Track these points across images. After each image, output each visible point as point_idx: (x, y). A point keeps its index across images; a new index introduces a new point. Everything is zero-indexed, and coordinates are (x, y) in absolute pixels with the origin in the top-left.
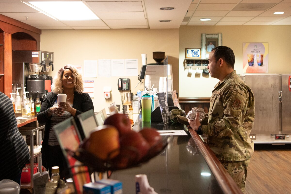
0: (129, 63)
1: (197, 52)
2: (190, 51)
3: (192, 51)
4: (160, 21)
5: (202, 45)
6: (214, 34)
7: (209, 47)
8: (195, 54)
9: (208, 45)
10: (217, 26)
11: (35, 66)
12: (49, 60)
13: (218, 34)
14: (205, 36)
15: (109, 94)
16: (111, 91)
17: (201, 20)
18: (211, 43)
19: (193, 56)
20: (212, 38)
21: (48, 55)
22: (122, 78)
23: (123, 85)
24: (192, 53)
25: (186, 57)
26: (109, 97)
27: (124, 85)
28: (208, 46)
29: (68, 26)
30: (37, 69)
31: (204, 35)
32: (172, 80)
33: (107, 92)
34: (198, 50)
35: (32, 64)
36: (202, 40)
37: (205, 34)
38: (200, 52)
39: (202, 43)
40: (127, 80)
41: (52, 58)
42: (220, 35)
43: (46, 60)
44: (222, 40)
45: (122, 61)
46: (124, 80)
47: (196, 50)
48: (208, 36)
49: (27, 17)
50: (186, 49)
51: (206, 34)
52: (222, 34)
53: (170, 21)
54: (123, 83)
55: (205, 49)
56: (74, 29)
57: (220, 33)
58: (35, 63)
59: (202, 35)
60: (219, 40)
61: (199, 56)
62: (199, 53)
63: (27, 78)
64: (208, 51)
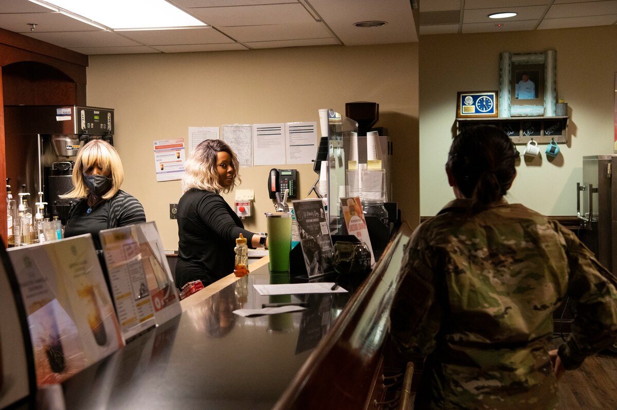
0: (295, 131)
1: (487, 101)
2: (469, 100)
3: (475, 98)
4: (358, 25)
5: (500, 83)
6: (535, 53)
7: (520, 87)
8: (482, 106)
9: (518, 83)
10: (542, 30)
11: (66, 142)
12: (102, 128)
13: (544, 53)
14: (510, 58)
15: (248, 208)
16: (253, 201)
17: (491, 17)
18: (524, 77)
19: (477, 111)
20: (528, 62)
21: (97, 115)
22: (278, 168)
23: (282, 185)
24: (474, 104)
25: (458, 115)
26: (248, 214)
27: (284, 185)
28: (516, 85)
29: (145, 45)
30: (70, 148)
31: (506, 55)
32: (383, 171)
33: (243, 204)
34: (491, 97)
35: (58, 136)
36: (501, 70)
37: (510, 53)
38: (497, 101)
39: (500, 76)
40: (290, 173)
41: (109, 124)
42: (550, 53)
43: (92, 127)
44: (555, 67)
45: (279, 128)
46: (283, 173)
47: (485, 96)
48: (516, 59)
49: (33, 25)
50: (459, 94)
51: (511, 55)
52: (556, 51)
53: (384, 24)
54: (282, 182)
55: (509, 91)
56: (162, 53)
57: (549, 50)
58: (66, 136)
59: (501, 57)
60: (546, 67)
61: (492, 111)
62: (493, 104)
63: (47, 170)
64: (517, 98)
